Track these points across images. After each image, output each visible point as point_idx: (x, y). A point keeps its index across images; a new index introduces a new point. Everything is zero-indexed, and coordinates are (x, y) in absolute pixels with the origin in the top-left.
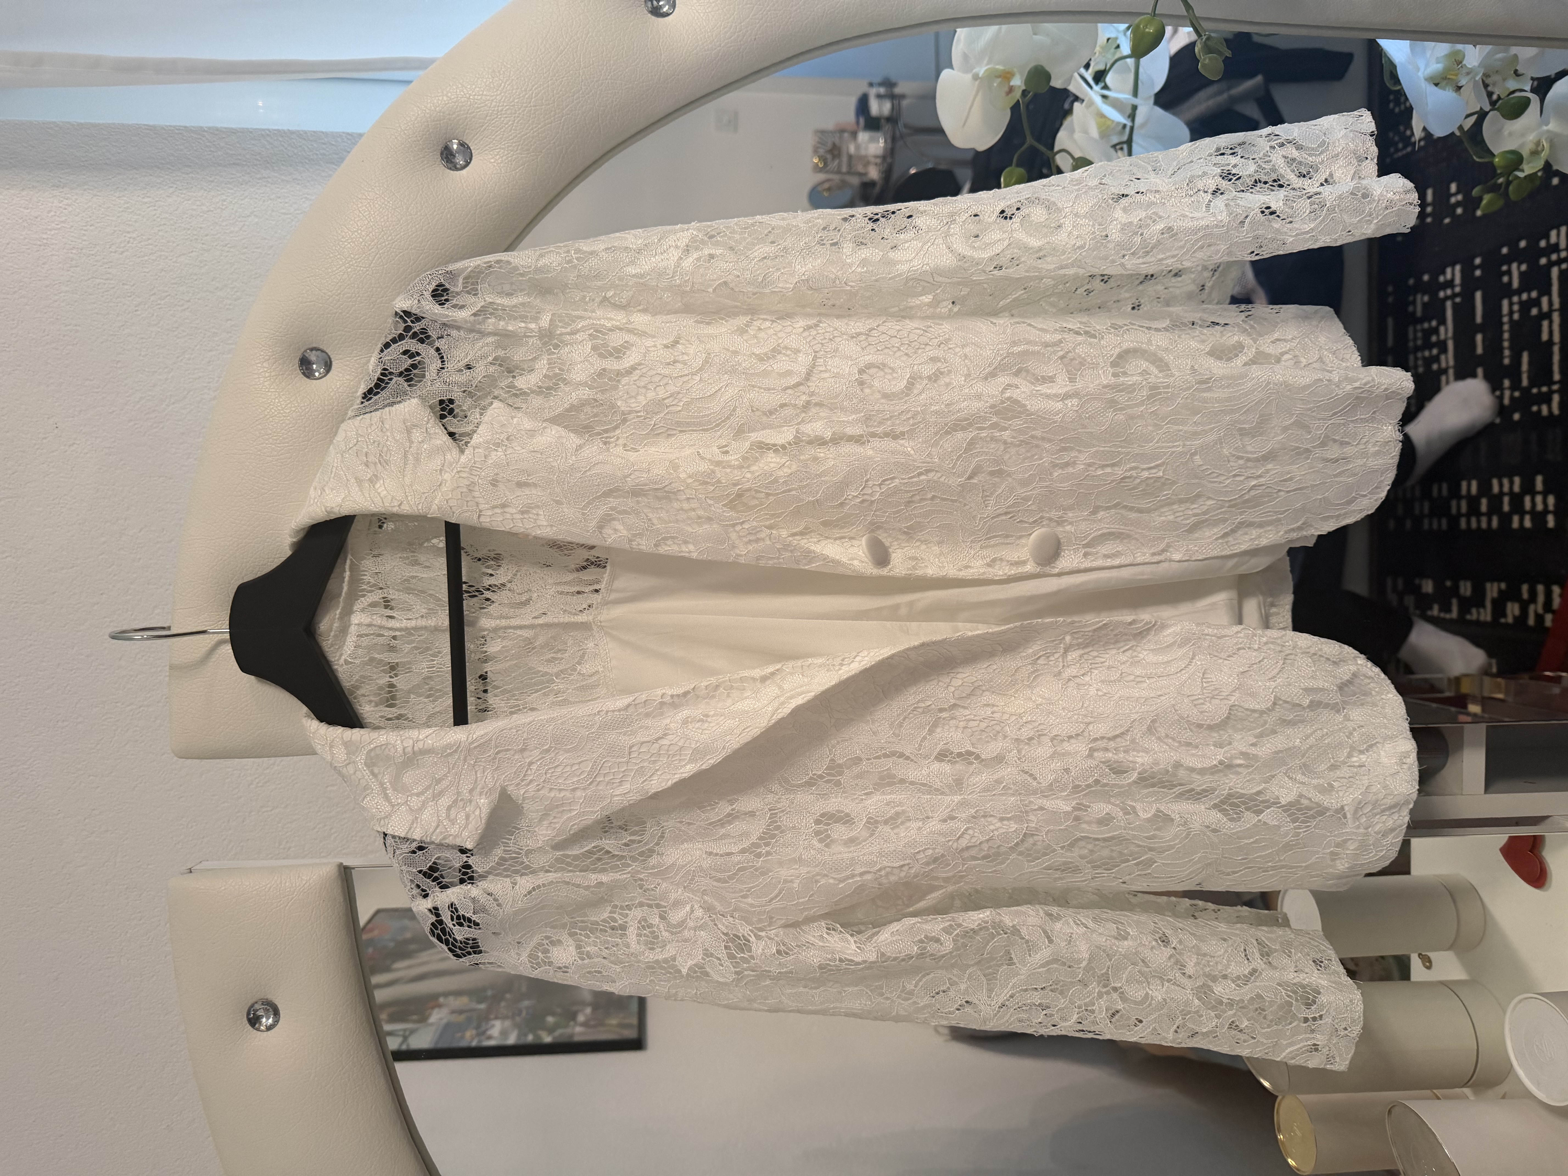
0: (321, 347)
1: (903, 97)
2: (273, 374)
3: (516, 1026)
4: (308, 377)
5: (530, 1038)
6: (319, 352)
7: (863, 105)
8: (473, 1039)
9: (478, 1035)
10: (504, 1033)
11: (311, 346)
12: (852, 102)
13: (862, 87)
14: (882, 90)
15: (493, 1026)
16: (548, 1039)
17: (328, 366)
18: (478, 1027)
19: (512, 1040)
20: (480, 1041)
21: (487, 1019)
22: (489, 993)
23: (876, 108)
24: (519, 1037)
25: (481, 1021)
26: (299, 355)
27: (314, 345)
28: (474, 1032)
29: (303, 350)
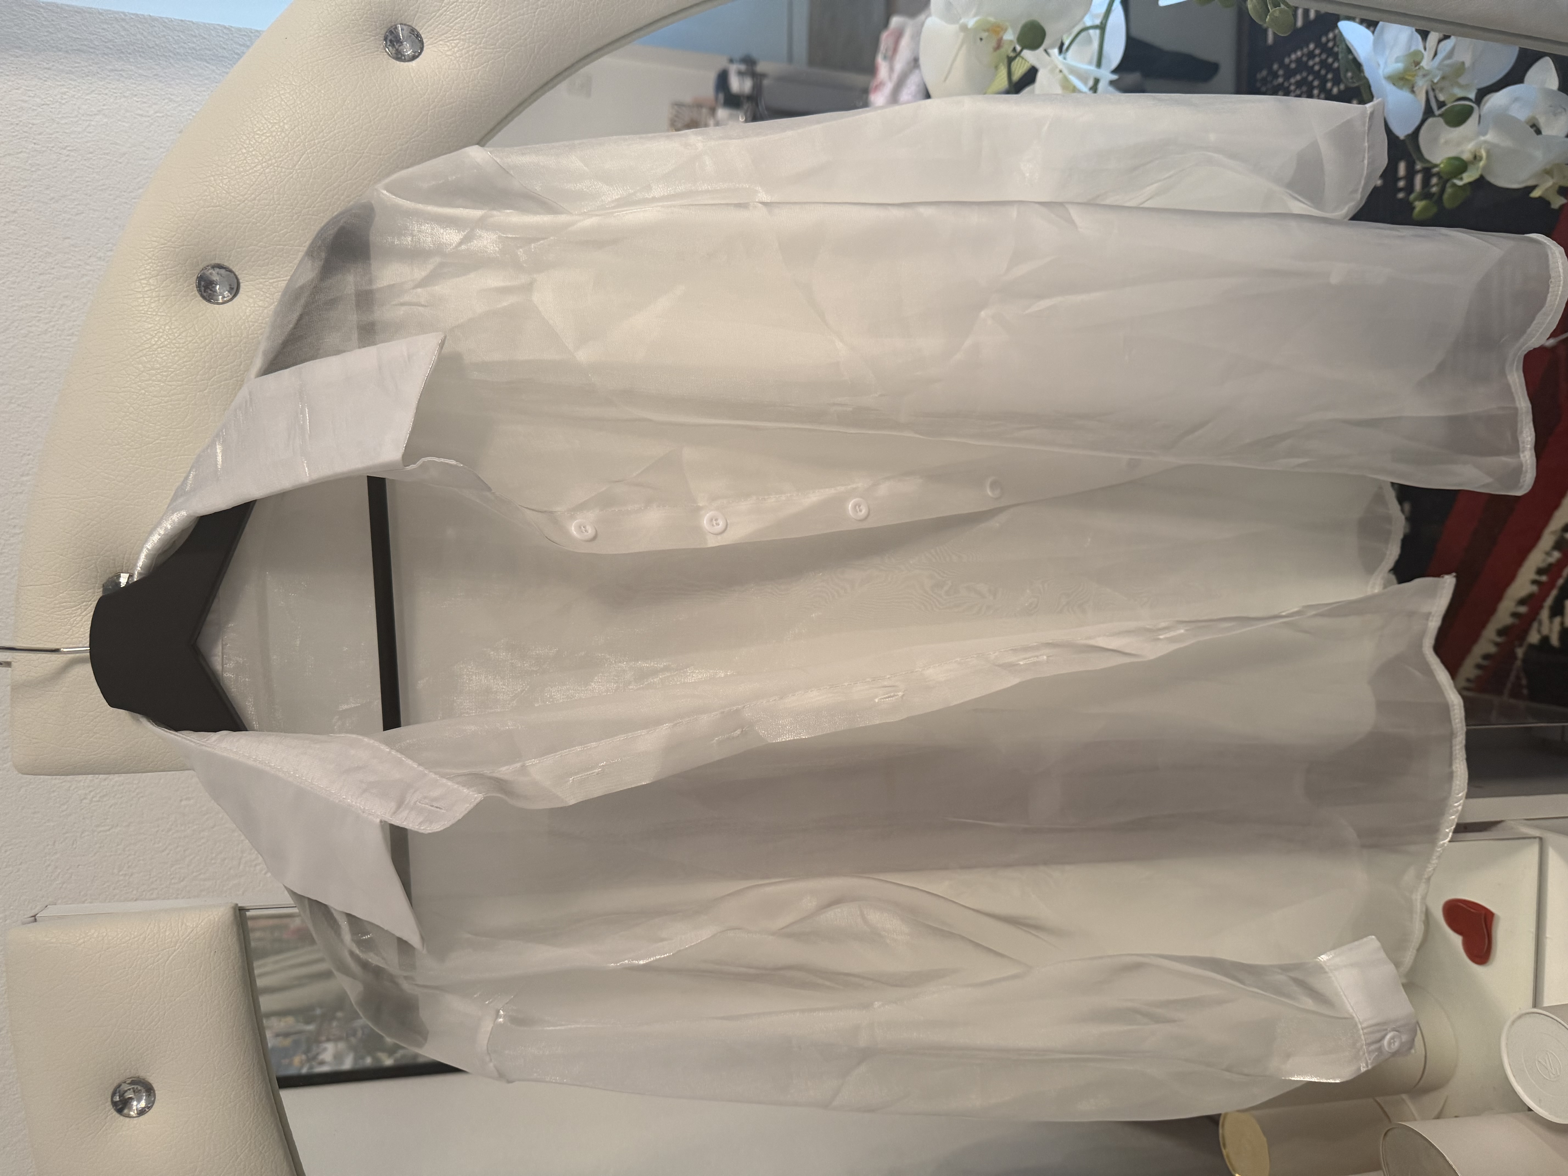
0: (226, 264)
1: (763, 76)
2: (162, 294)
3: (353, 1048)
4: (209, 301)
5: (368, 1061)
6: (223, 271)
7: (723, 80)
8: (302, 1064)
9: (309, 1060)
10: (338, 1057)
11: (213, 262)
12: (711, 77)
13: (721, 63)
14: (743, 67)
15: (325, 1049)
16: (388, 1062)
17: (235, 290)
18: (307, 1051)
19: (347, 1064)
20: (311, 1067)
21: (318, 1042)
22: (318, 1012)
23: (736, 84)
24: (356, 1060)
25: (311, 1044)
26: (197, 273)
27: (217, 261)
28: (304, 1057)
29: (201, 267)
